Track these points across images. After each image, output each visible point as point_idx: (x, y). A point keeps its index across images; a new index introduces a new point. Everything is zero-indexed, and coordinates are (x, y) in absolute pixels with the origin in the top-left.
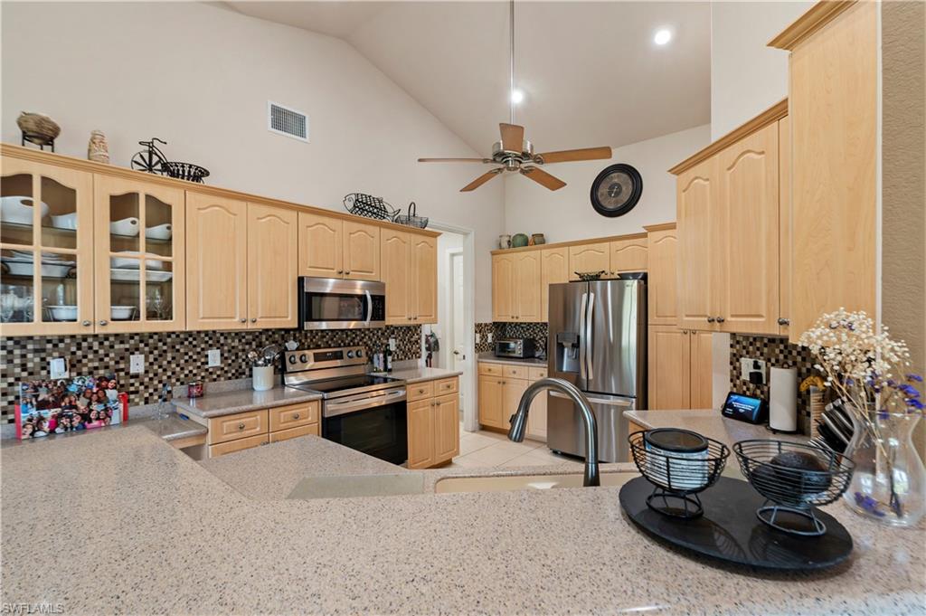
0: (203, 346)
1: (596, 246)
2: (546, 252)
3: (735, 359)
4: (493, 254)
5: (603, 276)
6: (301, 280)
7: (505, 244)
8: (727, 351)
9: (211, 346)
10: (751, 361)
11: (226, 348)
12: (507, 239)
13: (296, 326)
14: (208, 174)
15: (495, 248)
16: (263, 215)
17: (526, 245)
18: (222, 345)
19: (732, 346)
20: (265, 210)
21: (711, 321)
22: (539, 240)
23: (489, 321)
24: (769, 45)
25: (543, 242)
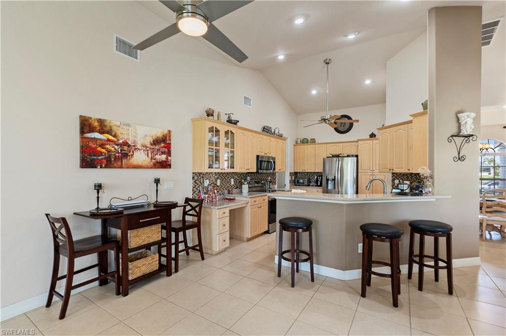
1: (337, 144)
2: (317, 146)
3: (393, 180)
4: (294, 145)
5: (340, 155)
6: (258, 156)
7: (299, 142)
8: (391, 178)
10: (398, 181)
12: (300, 140)
13: (256, 171)
14: (239, 122)
15: (295, 143)
17: (308, 142)
19: (392, 177)
20: (250, 133)
21: (390, 170)
22: (313, 141)
23: (293, 172)
24: (410, 115)
25: (315, 142)
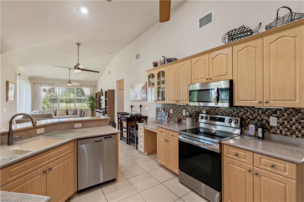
0: (182, 108)
9: (184, 109)
11: (187, 110)
16: (181, 65)
18: (186, 109)
20: (182, 63)
